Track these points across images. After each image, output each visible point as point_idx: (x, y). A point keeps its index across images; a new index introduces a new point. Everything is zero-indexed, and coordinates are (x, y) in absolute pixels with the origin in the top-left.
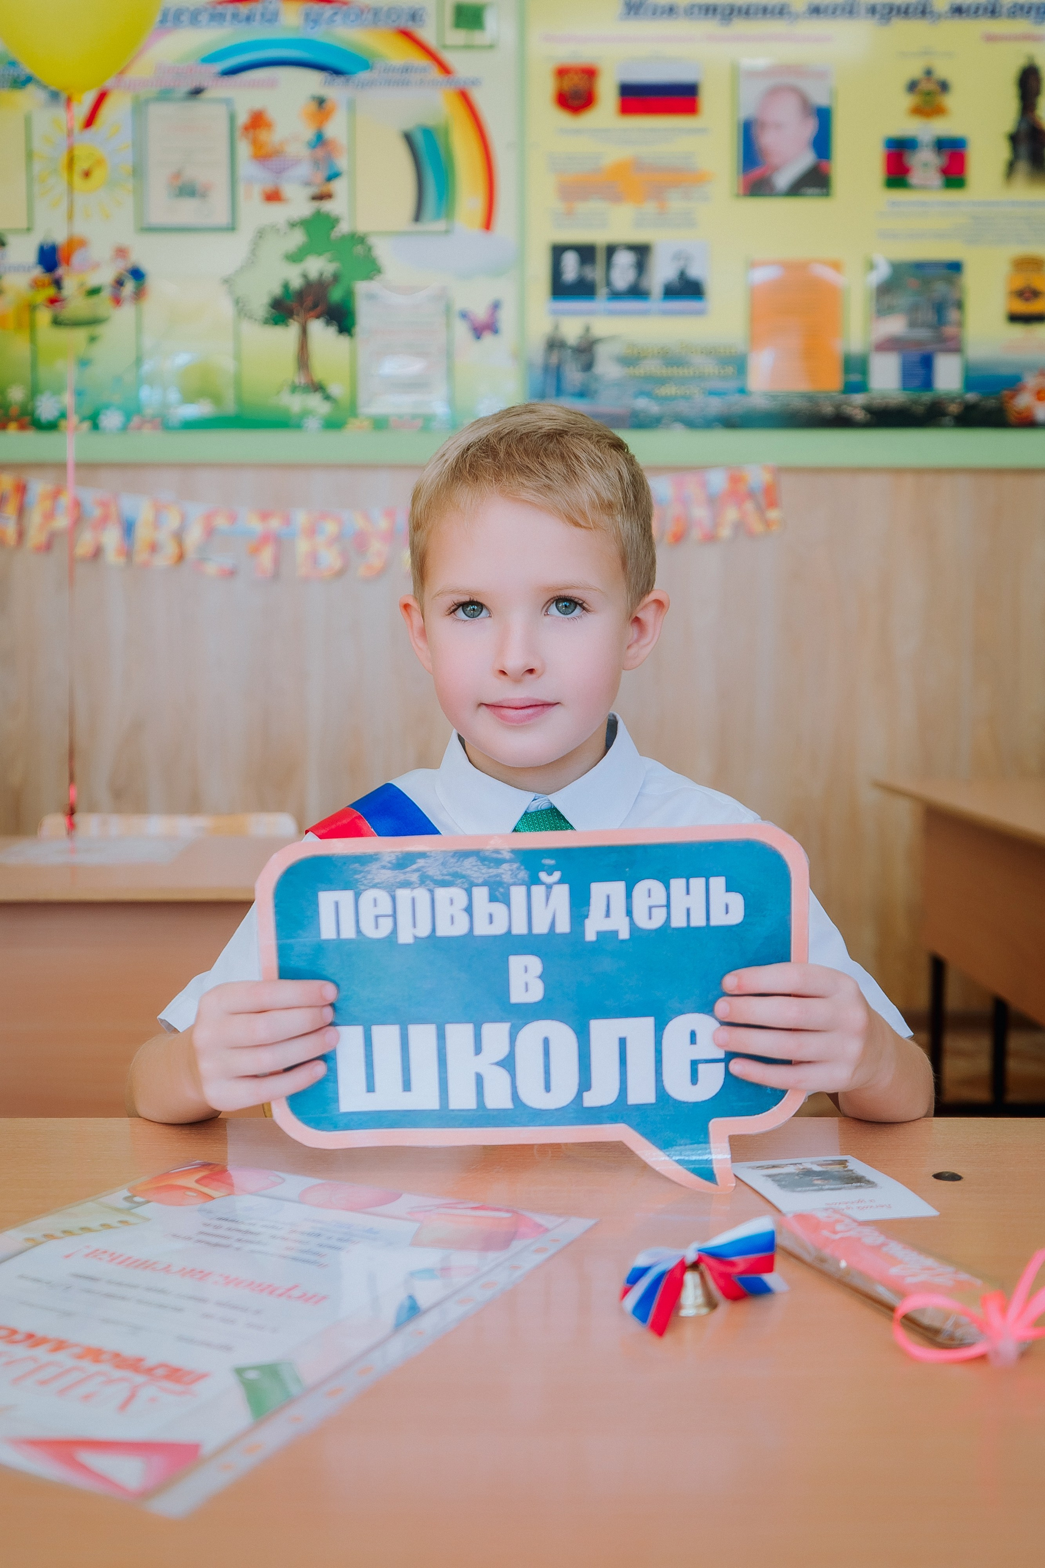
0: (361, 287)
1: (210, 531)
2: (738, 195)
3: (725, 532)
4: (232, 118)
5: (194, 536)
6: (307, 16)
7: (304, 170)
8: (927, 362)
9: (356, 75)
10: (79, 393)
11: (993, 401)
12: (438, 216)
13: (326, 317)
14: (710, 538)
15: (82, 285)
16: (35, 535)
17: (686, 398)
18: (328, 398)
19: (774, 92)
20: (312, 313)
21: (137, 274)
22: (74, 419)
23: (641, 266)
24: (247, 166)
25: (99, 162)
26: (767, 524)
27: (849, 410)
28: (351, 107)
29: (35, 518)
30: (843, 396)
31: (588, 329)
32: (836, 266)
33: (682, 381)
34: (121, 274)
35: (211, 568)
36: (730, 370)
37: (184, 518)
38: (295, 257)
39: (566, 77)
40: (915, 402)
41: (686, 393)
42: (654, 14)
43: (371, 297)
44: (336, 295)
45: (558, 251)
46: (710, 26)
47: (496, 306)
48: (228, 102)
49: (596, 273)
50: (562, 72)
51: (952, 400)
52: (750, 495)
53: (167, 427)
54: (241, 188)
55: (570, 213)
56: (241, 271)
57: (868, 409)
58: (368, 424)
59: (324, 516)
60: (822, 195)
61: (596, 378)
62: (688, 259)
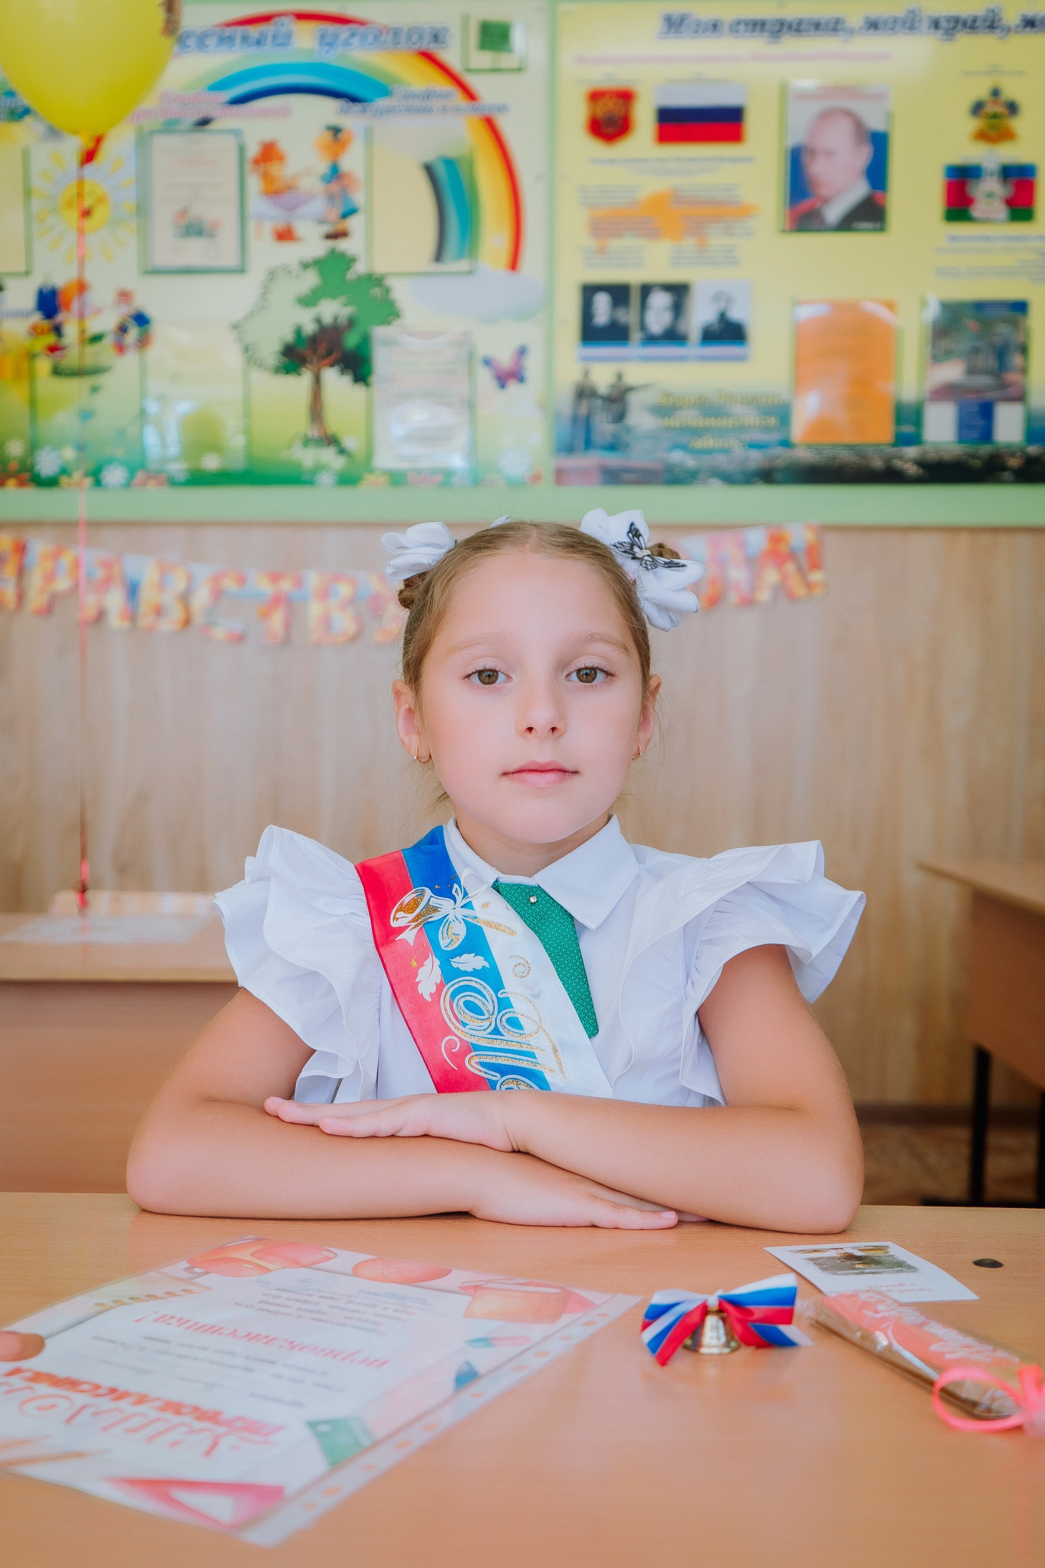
0: (379, 332)
1: (218, 594)
2: (784, 231)
3: (764, 596)
4: (242, 150)
5: (201, 598)
6: (322, 37)
7: (318, 206)
8: (986, 411)
9: (373, 103)
10: (81, 448)
12: (460, 256)
13: (341, 365)
14: (748, 602)
15: (82, 332)
16: (36, 598)
17: (726, 451)
18: (342, 451)
19: (826, 115)
20: (327, 361)
21: (141, 320)
22: (77, 476)
23: (678, 309)
24: (257, 203)
25: (101, 200)
26: (809, 586)
27: (898, 464)
28: (369, 136)
29: (35, 579)
30: (893, 450)
31: (620, 377)
32: (890, 306)
33: (720, 432)
34: (124, 319)
35: (219, 633)
36: (772, 421)
37: (190, 579)
38: (307, 301)
39: (600, 102)
40: (973, 456)
41: (724, 446)
42: (696, 32)
43: (389, 343)
44: (351, 340)
45: (589, 291)
46: (758, 44)
47: (522, 352)
48: (237, 133)
49: (629, 316)
50: (595, 96)
51: (1013, 455)
52: (792, 556)
53: (172, 483)
54: (251, 226)
55: (602, 251)
56: (251, 315)
57: (921, 463)
58: (383, 479)
59: (337, 578)
60: (875, 230)
61: (628, 430)
62: (729, 300)
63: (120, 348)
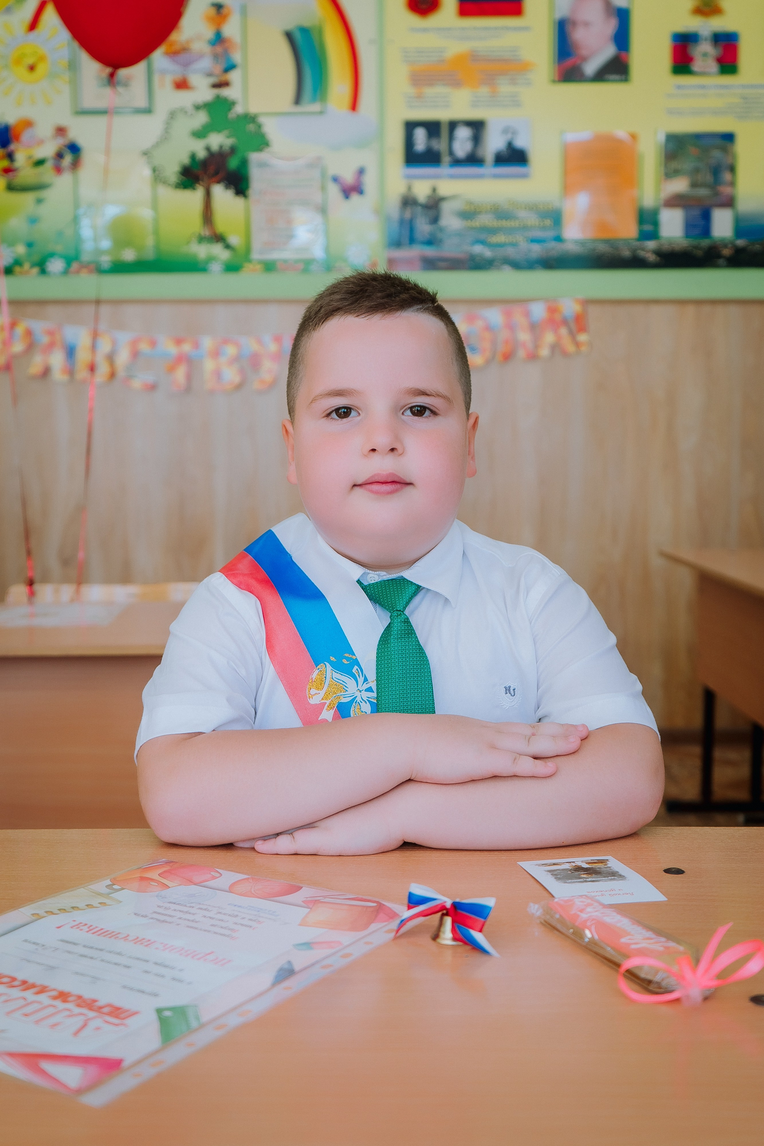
0: (254, 157)
1: (135, 354)
2: (554, 81)
3: (545, 352)
5: (123, 357)
7: (206, 63)
8: (706, 215)
10: (30, 245)
11: (758, 246)
12: (314, 100)
13: (225, 182)
14: (533, 357)
15: (30, 157)
17: (514, 245)
18: (228, 246)
20: (214, 179)
21: (74, 149)
22: (27, 266)
23: (477, 139)
24: (160, 61)
25: (42, 58)
26: (577, 344)
27: (642, 254)
28: (244, 11)
30: (638, 243)
31: (434, 190)
32: (634, 136)
33: (510, 231)
34: (61, 148)
35: (137, 384)
36: (548, 222)
37: (114, 343)
38: (199, 134)
40: (696, 247)
41: (513, 241)
43: (263, 165)
44: (233, 163)
45: (410, 126)
47: (361, 172)
49: (440, 145)
51: (725, 246)
52: (565, 322)
53: (99, 270)
54: (156, 78)
55: (419, 97)
56: (157, 145)
57: (658, 253)
58: (258, 267)
59: (226, 342)
60: (621, 81)
61: (441, 230)
62: (515, 133)
63: (58, 170)
